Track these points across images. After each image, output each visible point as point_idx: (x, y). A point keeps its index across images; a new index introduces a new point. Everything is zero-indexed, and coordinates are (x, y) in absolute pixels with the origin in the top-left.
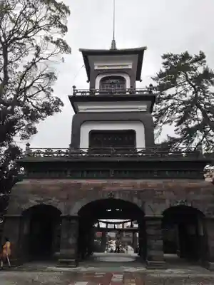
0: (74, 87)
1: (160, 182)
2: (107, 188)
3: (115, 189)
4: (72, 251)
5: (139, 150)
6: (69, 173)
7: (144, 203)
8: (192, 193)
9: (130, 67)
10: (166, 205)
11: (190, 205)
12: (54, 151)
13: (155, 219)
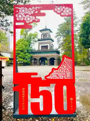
1: (50, 54)
2: (42, 56)
6: (38, 53)
10: (50, 58)
11: (53, 58)
13: (48, 60)
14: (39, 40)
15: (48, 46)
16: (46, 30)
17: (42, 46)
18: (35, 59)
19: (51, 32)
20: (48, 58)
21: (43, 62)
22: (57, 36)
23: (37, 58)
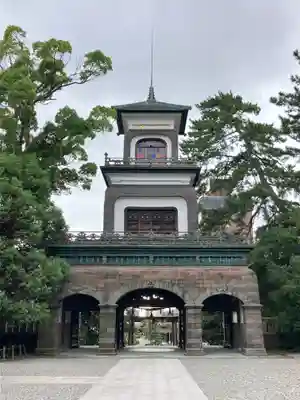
0: (106, 154)
1: (201, 269)
2: (146, 277)
3: (154, 277)
4: (112, 340)
5: (180, 234)
6: (105, 259)
7: (184, 292)
8: (234, 281)
9: (172, 127)
10: (208, 294)
11: (230, 293)
12: (88, 234)
13: (195, 308)
14: (107, 170)
15: (173, 211)
17: (129, 211)
23: (98, 296)
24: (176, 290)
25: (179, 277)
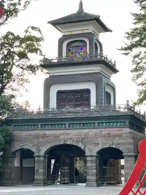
1: (98, 131)
2: (62, 137)
6: (39, 126)
8: (117, 138)
9: (91, 31)
11: (114, 147)
12: (29, 111)
13: (91, 156)
16: (81, 18)
18: (27, 154)
19: (106, 29)
20: (92, 151)
21: (66, 169)
22: (130, 48)
24: (81, 145)
25: (83, 137)
